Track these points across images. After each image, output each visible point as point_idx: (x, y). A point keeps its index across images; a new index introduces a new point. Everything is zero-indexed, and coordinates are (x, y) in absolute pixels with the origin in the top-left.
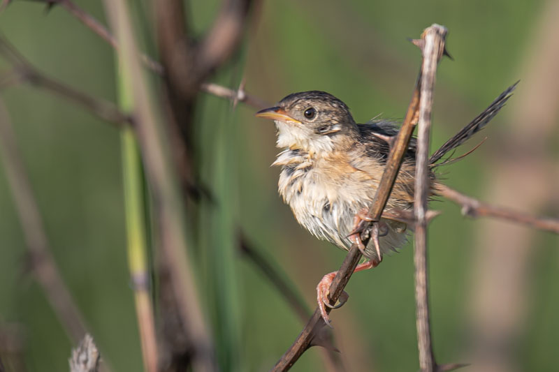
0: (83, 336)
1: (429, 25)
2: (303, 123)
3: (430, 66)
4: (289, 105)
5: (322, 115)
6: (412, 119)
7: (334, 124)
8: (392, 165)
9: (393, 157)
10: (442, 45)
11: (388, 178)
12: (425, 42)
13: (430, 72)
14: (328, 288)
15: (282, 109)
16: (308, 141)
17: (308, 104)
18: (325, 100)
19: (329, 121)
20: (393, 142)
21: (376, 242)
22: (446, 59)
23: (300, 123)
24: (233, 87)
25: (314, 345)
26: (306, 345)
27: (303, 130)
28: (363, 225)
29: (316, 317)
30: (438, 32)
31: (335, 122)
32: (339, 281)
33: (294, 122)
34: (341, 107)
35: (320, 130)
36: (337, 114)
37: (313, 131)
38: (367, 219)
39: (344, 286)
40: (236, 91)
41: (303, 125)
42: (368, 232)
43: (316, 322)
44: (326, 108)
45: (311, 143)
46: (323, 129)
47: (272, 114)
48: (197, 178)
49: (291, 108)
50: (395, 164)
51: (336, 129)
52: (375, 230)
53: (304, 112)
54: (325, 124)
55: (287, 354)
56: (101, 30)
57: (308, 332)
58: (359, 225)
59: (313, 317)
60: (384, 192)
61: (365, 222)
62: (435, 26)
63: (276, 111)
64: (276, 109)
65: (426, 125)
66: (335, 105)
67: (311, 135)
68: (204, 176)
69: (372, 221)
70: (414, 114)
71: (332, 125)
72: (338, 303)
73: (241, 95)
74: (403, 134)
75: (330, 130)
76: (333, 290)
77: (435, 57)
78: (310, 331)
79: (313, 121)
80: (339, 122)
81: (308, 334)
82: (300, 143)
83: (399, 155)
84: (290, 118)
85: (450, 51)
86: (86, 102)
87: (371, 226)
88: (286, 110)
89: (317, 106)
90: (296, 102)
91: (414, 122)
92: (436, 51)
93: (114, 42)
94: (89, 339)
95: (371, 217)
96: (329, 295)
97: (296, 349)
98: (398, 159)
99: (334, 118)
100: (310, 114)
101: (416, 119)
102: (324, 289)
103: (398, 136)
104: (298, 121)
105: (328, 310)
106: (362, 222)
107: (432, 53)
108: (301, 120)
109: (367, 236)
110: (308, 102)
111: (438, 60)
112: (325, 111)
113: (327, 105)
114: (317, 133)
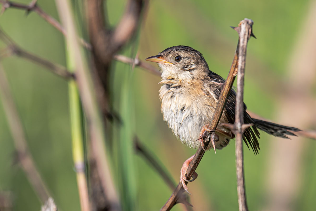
0: (47, 199)
1: (243, 19)
2: (174, 64)
3: (243, 42)
4: (166, 54)
5: (185, 60)
6: (234, 72)
7: (192, 64)
8: (222, 99)
9: (223, 95)
10: (250, 30)
11: (220, 106)
12: (241, 29)
13: (243, 46)
14: (186, 170)
15: (162, 56)
16: (177, 74)
17: (177, 53)
18: (187, 50)
19: (189, 63)
20: (223, 86)
21: (213, 143)
22: (252, 38)
23: (172, 64)
24: (132, 56)
25: (178, 203)
26: (174, 203)
27: (174, 68)
28: (206, 134)
29: (180, 187)
30: (248, 23)
31: (192, 63)
32: (193, 166)
33: (169, 63)
34: (196, 54)
35: (184, 68)
36: (194, 58)
37: (180, 69)
38: (208, 130)
39: (195, 168)
40: (134, 59)
41: (174, 65)
42: (208, 137)
43: (180, 189)
44: (187, 55)
45: (179, 75)
46: (186, 68)
47: (156, 59)
48: (112, 108)
49: (167, 56)
50: (223, 99)
51: (193, 67)
52: (213, 136)
53: (174, 58)
54: (187, 64)
55: (163, 208)
56: (57, 25)
57: (175, 195)
58: (204, 133)
59: (178, 186)
60: (218, 115)
61: (207, 132)
62: (246, 19)
63: (158, 58)
64: (158, 57)
65: (241, 76)
66: (192, 53)
67: (179, 71)
68: (115, 107)
69: (211, 132)
70: (235, 70)
71: (191, 65)
72: (192, 179)
73: (136, 62)
74: (228, 82)
75: (190, 68)
76: (189, 171)
77: (246, 37)
78: (176, 194)
79: (180, 63)
80: (195, 63)
81: (175, 196)
82: (172, 75)
83: (226, 93)
84: (167, 62)
85: (254, 33)
86: (49, 66)
87: (211, 134)
88: (164, 57)
89: (182, 54)
90: (170, 52)
91: (234, 75)
92: (247, 34)
93: (64, 32)
94: (51, 201)
95: (211, 129)
96: (186, 175)
97: (168, 205)
98: (225, 96)
99: (192, 61)
100: (178, 59)
101: (236, 73)
102: (184, 171)
103: (225, 83)
104: (171, 63)
105: (186, 183)
106: (205, 132)
107: (245, 35)
108: (173, 62)
109: (208, 140)
110: (177, 52)
111: (248, 39)
112: (187, 57)
113: (188, 54)
114: (182, 70)
